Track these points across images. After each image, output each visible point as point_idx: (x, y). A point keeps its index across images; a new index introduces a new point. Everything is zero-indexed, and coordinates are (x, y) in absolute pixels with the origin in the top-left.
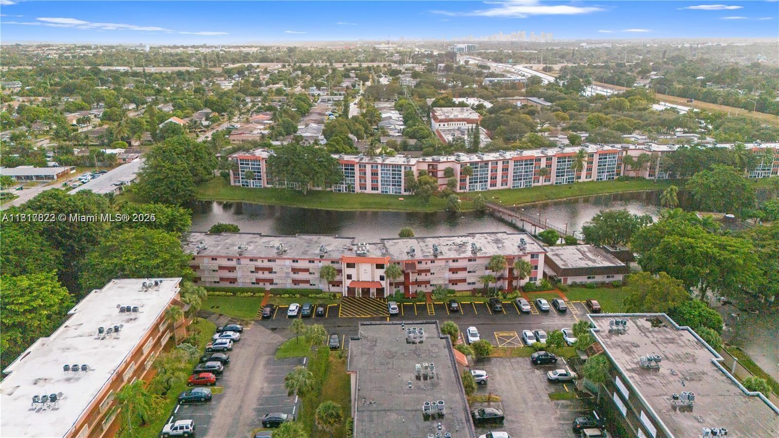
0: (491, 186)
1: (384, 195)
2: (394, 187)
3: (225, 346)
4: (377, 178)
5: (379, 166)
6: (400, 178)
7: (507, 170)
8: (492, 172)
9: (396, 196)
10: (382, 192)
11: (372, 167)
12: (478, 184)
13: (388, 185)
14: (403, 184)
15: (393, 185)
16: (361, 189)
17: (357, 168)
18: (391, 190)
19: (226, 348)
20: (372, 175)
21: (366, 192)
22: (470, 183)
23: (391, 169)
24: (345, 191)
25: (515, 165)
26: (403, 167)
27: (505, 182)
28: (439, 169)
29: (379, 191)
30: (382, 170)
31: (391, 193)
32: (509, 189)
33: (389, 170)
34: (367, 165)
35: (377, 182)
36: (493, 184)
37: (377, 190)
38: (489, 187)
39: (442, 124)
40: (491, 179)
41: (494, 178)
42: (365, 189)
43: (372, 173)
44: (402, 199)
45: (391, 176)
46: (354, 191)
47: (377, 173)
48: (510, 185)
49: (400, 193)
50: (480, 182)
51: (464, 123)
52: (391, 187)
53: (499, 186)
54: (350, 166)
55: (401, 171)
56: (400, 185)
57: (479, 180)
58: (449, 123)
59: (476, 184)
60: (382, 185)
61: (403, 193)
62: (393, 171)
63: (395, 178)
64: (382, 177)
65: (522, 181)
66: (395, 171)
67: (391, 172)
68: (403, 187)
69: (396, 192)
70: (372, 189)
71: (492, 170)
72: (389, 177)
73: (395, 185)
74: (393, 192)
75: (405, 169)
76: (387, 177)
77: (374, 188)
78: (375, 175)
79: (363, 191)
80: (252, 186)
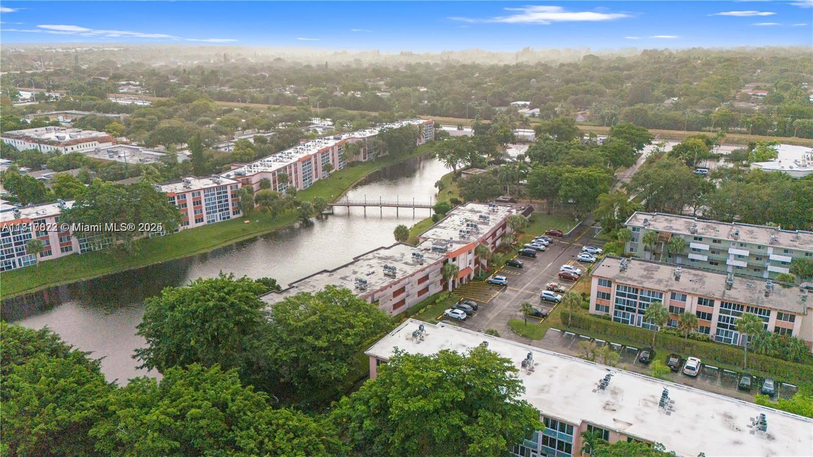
1: (212, 225)
2: (221, 213)
4: (201, 207)
5: (202, 192)
6: (227, 201)
8: (289, 176)
9: (227, 221)
10: (209, 222)
11: (193, 195)
13: (213, 212)
14: (230, 207)
15: (220, 211)
16: (182, 225)
17: (176, 200)
18: (218, 217)
20: (194, 205)
21: (189, 227)
23: (216, 192)
24: (165, 233)
25: (303, 166)
26: (229, 188)
29: (205, 222)
30: (205, 196)
31: (219, 220)
32: (301, 191)
33: (214, 194)
34: (187, 194)
35: (201, 212)
37: (203, 221)
42: (188, 224)
43: (194, 202)
44: (248, 221)
45: (217, 201)
46: (177, 230)
47: (200, 201)
48: (301, 186)
49: (229, 217)
52: (218, 214)
55: (227, 193)
56: (228, 209)
60: (208, 213)
61: (232, 217)
62: (218, 194)
63: (221, 202)
64: (206, 205)
65: (307, 181)
66: (220, 193)
67: (216, 196)
68: (231, 211)
69: (224, 218)
70: (197, 222)
72: (215, 203)
73: (222, 210)
74: (221, 219)
75: (231, 188)
76: (213, 203)
77: (199, 220)
78: (197, 204)
79: (186, 227)
80: (18, 266)
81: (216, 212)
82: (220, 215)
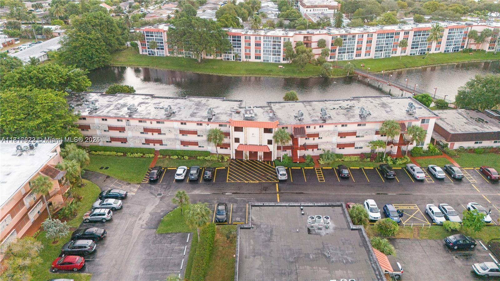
0: (356, 56)
1: (266, 63)
2: (274, 56)
3: (103, 217)
4: (260, 48)
5: (262, 38)
6: (280, 48)
7: (371, 43)
8: (358, 43)
9: (276, 64)
10: (264, 60)
11: (256, 38)
12: (346, 54)
13: (269, 54)
14: (282, 54)
16: (246, 58)
17: (243, 39)
18: (272, 59)
19: (105, 219)
20: (256, 46)
21: (250, 60)
22: (339, 53)
23: (272, 40)
24: (232, 60)
25: (378, 38)
26: (282, 38)
27: (368, 52)
28: (313, 41)
29: (262, 60)
30: (264, 41)
31: (272, 62)
32: (371, 59)
33: (270, 41)
34: (251, 37)
35: (260, 52)
36: (358, 55)
37: (260, 59)
38: (355, 58)
39: (309, 9)
40: (357, 50)
41: (359, 49)
42: (250, 58)
43: (256, 44)
44: (282, 66)
45: (272, 47)
46: (240, 60)
47: (260, 44)
48: (372, 55)
49: (279, 61)
50: (348, 52)
51: (326, 9)
52: (272, 56)
53: (363, 57)
54: (237, 38)
55: (280, 42)
56: (280, 55)
57: (346, 51)
58: (315, 9)
59: (344, 54)
60: (264, 54)
61: (282, 62)
62: (273, 42)
63: (275, 48)
64: (264, 48)
65: (383, 52)
66: (275, 42)
67: (272, 43)
68: (281, 57)
69: (276, 61)
70: (256, 58)
71: (358, 42)
72: (270, 48)
73: (275, 55)
74: (273, 61)
75: (284, 40)
76: (269, 48)
77: (258, 57)
78: (258, 46)
79: (248, 60)
80: (156, 55)
81: (270, 55)
82: (273, 57)
